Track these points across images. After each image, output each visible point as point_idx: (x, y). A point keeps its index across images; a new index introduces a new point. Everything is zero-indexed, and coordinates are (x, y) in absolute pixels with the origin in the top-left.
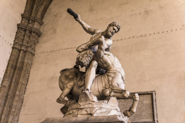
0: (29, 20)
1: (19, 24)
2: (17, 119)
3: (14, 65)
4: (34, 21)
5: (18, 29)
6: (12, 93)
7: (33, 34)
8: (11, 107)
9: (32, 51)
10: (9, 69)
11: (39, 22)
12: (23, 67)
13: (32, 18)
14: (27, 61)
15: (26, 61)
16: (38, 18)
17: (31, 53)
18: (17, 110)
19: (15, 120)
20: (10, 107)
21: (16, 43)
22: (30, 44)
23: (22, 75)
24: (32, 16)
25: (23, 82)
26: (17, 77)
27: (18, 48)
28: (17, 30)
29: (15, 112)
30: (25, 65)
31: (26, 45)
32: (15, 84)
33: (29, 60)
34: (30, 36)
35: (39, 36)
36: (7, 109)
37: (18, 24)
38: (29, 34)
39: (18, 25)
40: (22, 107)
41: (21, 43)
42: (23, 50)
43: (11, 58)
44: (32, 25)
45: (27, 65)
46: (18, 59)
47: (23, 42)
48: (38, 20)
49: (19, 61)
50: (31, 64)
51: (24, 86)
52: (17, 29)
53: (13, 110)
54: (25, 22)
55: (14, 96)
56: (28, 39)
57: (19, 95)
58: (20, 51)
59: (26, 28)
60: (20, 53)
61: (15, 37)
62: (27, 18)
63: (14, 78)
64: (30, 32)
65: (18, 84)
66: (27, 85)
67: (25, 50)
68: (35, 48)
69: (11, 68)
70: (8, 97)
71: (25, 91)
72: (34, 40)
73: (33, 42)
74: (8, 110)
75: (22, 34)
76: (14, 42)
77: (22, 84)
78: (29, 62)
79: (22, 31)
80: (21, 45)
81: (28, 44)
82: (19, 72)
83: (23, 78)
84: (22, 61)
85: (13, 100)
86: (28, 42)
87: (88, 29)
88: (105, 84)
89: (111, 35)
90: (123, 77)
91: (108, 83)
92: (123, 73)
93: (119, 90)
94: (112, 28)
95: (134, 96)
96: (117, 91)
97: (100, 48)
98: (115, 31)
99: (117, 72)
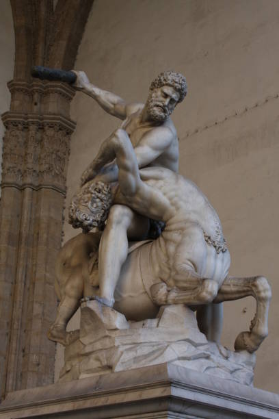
0: (31, 94)
1: (7, 113)
3: (15, 232)
4: (47, 94)
5: (7, 127)
7: (50, 132)
8: (26, 351)
9: (56, 182)
10: (3, 245)
11: (60, 93)
12: (38, 234)
13: (37, 86)
14: (47, 213)
15: (43, 214)
17: (56, 188)
18: (43, 357)
21: (8, 170)
22: (46, 163)
23: (41, 257)
27: (15, 184)
28: (5, 133)
29: (38, 365)
31: (36, 167)
32: (28, 285)
33: (53, 210)
34: (41, 141)
35: (69, 133)
36: (18, 360)
37: (2, 115)
38: (38, 136)
39: (5, 117)
41: (20, 167)
42: (31, 184)
44: (42, 106)
45: (49, 226)
46: (20, 215)
47: (25, 161)
48: (57, 86)
50: (61, 219)
51: (53, 287)
52: (4, 129)
53: (34, 358)
54: (21, 104)
55: (30, 320)
56: (38, 149)
57: (43, 314)
59: (27, 118)
60: (23, 197)
62: (26, 91)
63: (20, 270)
64: (41, 128)
65: (34, 284)
67: (36, 183)
68: (62, 170)
69: (9, 244)
70: (15, 326)
72: (56, 147)
73: (54, 156)
75: (20, 140)
76: (3, 168)
77: (46, 282)
79: (18, 133)
80: (22, 171)
81: (41, 164)
82: (31, 249)
83: (44, 266)
84: (33, 217)
85: (28, 331)
86: (40, 158)
87: (112, 106)
88: (160, 267)
89: (162, 114)
90: (209, 238)
91: (167, 262)
92: (212, 224)
93: (191, 281)
94: (159, 93)
95: (255, 286)
96: (185, 285)
97: (122, 167)
98: (168, 100)
99: (188, 225)
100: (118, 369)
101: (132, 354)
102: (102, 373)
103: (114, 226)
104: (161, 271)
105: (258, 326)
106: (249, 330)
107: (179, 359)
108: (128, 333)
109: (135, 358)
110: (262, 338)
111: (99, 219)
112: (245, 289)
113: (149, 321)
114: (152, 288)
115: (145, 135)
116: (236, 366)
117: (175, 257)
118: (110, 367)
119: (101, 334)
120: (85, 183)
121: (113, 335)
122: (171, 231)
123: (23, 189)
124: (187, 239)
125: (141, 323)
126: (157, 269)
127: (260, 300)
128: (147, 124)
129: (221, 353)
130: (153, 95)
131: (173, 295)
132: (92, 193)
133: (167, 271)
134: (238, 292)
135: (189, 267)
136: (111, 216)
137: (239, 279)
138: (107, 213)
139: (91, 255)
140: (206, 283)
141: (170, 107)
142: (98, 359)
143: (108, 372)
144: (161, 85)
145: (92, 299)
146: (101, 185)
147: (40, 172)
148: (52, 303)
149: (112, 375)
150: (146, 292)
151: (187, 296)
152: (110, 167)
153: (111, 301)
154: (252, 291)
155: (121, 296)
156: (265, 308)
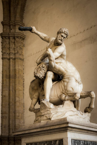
0: (10, 26)
1: (2, 33)
2: (23, 121)
3: (8, 74)
4: (15, 25)
5: (2, 38)
6: (13, 100)
7: (17, 39)
9: (20, 57)
10: (5, 79)
11: (20, 25)
12: (16, 74)
13: (12, 23)
14: (18, 68)
16: (18, 21)
17: (20, 59)
18: (20, 114)
19: (21, 122)
20: (14, 112)
21: (4, 53)
22: (16, 50)
23: (17, 82)
24: (11, 20)
25: (20, 88)
26: (14, 85)
27: (7, 58)
28: (2, 40)
30: (17, 72)
31: (13, 52)
32: (14, 91)
33: (20, 66)
34: (14, 43)
35: (23, 39)
38: (13, 41)
40: (25, 111)
41: (8, 52)
42: (12, 58)
43: (4, 69)
44: (14, 30)
45: (19, 72)
46: (9, 68)
47: (9, 50)
48: (18, 23)
49: (11, 69)
50: (23, 69)
51: (22, 92)
54: (6, 30)
55: (15, 102)
56: (13, 45)
57: (19, 101)
58: (9, 59)
59: (9, 35)
60: (10, 62)
61: (1, 47)
62: (8, 25)
64: (14, 38)
65: (16, 91)
66: (24, 90)
67: (14, 57)
68: (22, 52)
69: (6, 78)
70: (11, 105)
71: (24, 96)
72: (19, 45)
73: (19, 48)
75: (7, 42)
76: (2, 53)
77: (19, 90)
78: (20, 68)
79: (6, 40)
80: (9, 53)
81: (15, 51)
82: (14, 80)
83: (18, 85)
84: (14, 69)
85: (15, 106)
86: (14, 48)
87: (44, 38)
88: (62, 89)
89: (61, 42)
90: (77, 80)
91: (64, 88)
93: (72, 94)
94: (60, 35)
95: (91, 94)
96: (70, 95)
97: (50, 60)
98: (63, 37)
99: (70, 77)
100: (52, 119)
101: (56, 115)
102: (48, 120)
103: (48, 78)
104: (63, 90)
105: (91, 105)
106: (88, 107)
107: (69, 116)
108: (54, 109)
109: (57, 116)
110: (92, 109)
111: (44, 76)
112: (88, 95)
113: (60, 105)
114: (60, 96)
115: (56, 49)
116: (85, 117)
117: (67, 87)
118: (50, 119)
119: (47, 110)
120: (39, 65)
121: (50, 110)
122: (65, 78)
123: (10, 60)
124: (70, 81)
125: (58, 106)
126: (61, 90)
127: (92, 98)
128: (56, 45)
129: (81, 114)
130: (58, 36)
131: (67, 98)
132: (41, 68)
133: (65, 90)
134: (85, 96)
135: (71, 89)
136: (47, 75)
138: (46, 74)
139: (41, 86)
140: (77, 94)
141: (64, 39)
142: (46, 117)
143: (49, 120)
144: (61, 33)
145: (43, 100)
146: (44, 65)
147: (15, 53)
148: (22, 97)
149: (51, 121)
150: (58, 97)
151: (71, 98)
152: (46, 60)
153: (48, 100)
154: (89, 95)
155: (51, 98)
156: (93, 100)
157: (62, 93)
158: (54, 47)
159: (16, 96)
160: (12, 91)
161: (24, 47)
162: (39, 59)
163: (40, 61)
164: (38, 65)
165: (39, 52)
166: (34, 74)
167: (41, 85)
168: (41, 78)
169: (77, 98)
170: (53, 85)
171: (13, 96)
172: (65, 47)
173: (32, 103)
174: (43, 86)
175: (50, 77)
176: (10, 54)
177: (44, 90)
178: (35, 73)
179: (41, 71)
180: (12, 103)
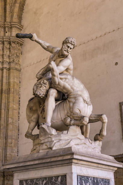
0: (5, 28)
2: (17, 150)
4: (11, 28)
6: (4, 121)
7: (13, 45)
8: (7, 138)
9: (16, 67)
11: (17, 27)
12: (10, 89)
13: (7, 24)
14: (13, 80)
16: (15, 22)
18: (13, 140)
19: (14, 151)
20: (5, 138)
23: (11, 99)
24: (7, 21)
25: (14, 106)
26: (6, 103)
29: (12, 143)
30: (12, 85)
31: (8, 60)
32: (6, 110)
33: (15, 78)
35: (21, 45)
40: (19, 136)
41: (1, 60)
42: (6, 68)
44: (10, 33)
45: (14, 85)
47: (3, 58)
48: (16, 25)
49: (4, 82)
50: (19, 82)
51: (16, 111)
53: (10, 141)
54: (0, 32)
55: (7, 125)
56: (8, 52)
57: (13, 123)
58: (2, 70)
59: (3, 39)
62: (2, 26)
63: (3, 104)
64: (9, 43)
65: (9, 110)
66: (19, 108)
67: (8, 67)
68: (19, 61)
70: (1, 128)
71: (19, 117)
72: (16, 51)
73: (15, 55)
74: (4, 142)
77: (14, 109)
78: (15, 81)
81: (9, 59)
82: (7, 95)
83: (13, 102)
84: (7, 81)
85: (7, 130)
86: (9, 56)
87: (47, 47)
89: (67, 54)
90: (85, 101)
91: (70, 110)
92: (86, 95)
94: (66, 46)
95: (102, 118)
96: (77, 118)
97: (53, 75)
98: (69, 48)
99: (77, 96)
100: (54, 148)
101: (59, 143)
102: (48, 150)
103: (50, 96)
104: (68, 113)
105: (102, 132)
106: (99, 133)
107: (75, 145)
108: (57, 136)
109: (60, 145)
112: (98, 119)
113: (64, 131)
114: (65, 119)
115: (61, 61)
116: (95, 147)
117: (73, 108)
118: (51, 148)
119: (47, 137)
121: (52, 136)
122: (71, 98)
124: (77, 101)
125: (61, 132)
126: (66, 112)
127: (103, 123)
128: (61, 57)
129: (90, 142)
130: (64, 46)
131: (72, 122)
132: (42, 85)
133: (70, 112)
135: (78, 111)
136: (49, 93)
137: (96, 115)
138: (48, 92)
139: (41, 106)
140: (85, 118)
141: (70, 50)
142: (46, 145)
143: (50, 150)
144: (67, 43)
145: (44, 124)
146: (45, 81)
147: (9, 62)
148: (16, 118)
149: (52, 151)
150: (62, 120)
151: (78, 122)
152: (48, 74)
153: (50, 124)
154: (100, 119)
155: (53, 122)
156: (105, 125)
157: (67, 116)
158: (58, 59)
159: (9, 117)
160: (4, 110)
161: (22, 54)
162: (40, 73)
163: (41, 75)
164: (38, 81)
165: (40, 61)
166: (33, 92)
167: (41, 104)
168: (42, 96)
169: (86, 123)
170: (56, 106)
171: (5, 116)
172: (71, 59)
173: (29, 127)
174: (44, 106)
175: (52, 95)
176: (3, 62)
177: (44, 111)
178: (34, 89)
179: (41, 88)
180: (3, 126)
